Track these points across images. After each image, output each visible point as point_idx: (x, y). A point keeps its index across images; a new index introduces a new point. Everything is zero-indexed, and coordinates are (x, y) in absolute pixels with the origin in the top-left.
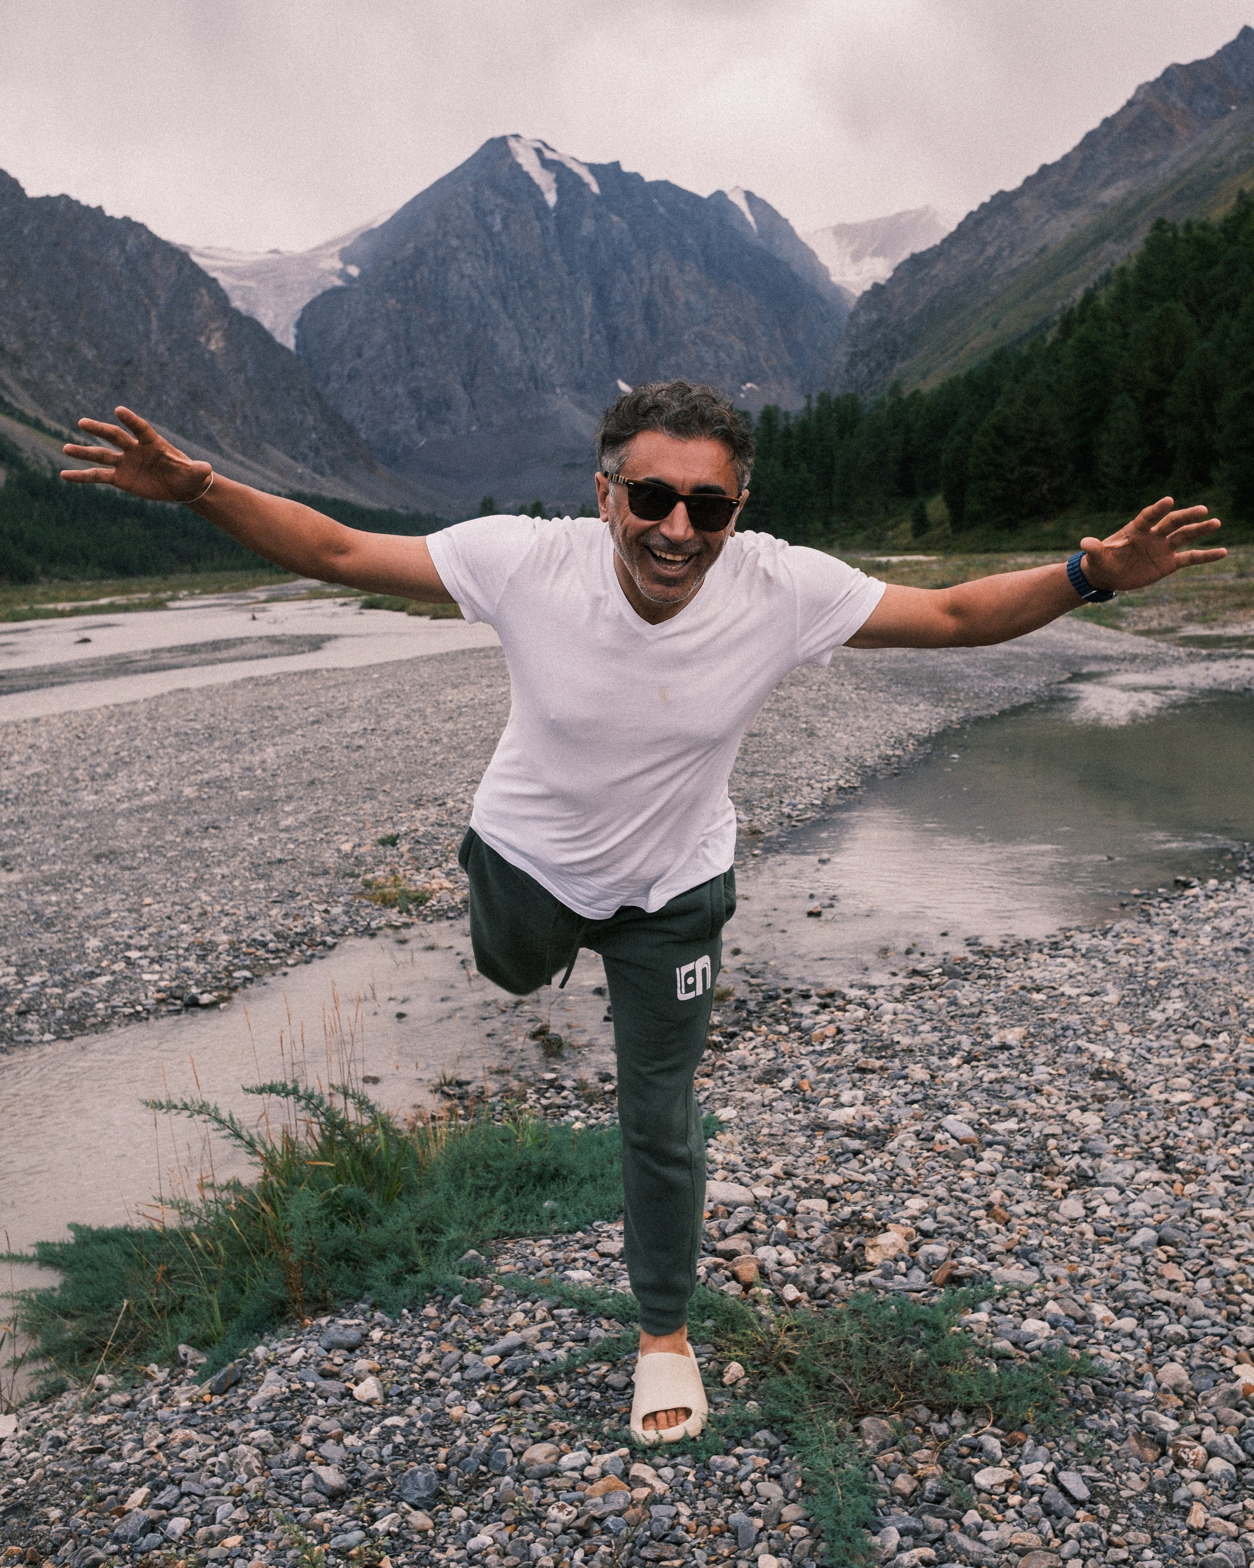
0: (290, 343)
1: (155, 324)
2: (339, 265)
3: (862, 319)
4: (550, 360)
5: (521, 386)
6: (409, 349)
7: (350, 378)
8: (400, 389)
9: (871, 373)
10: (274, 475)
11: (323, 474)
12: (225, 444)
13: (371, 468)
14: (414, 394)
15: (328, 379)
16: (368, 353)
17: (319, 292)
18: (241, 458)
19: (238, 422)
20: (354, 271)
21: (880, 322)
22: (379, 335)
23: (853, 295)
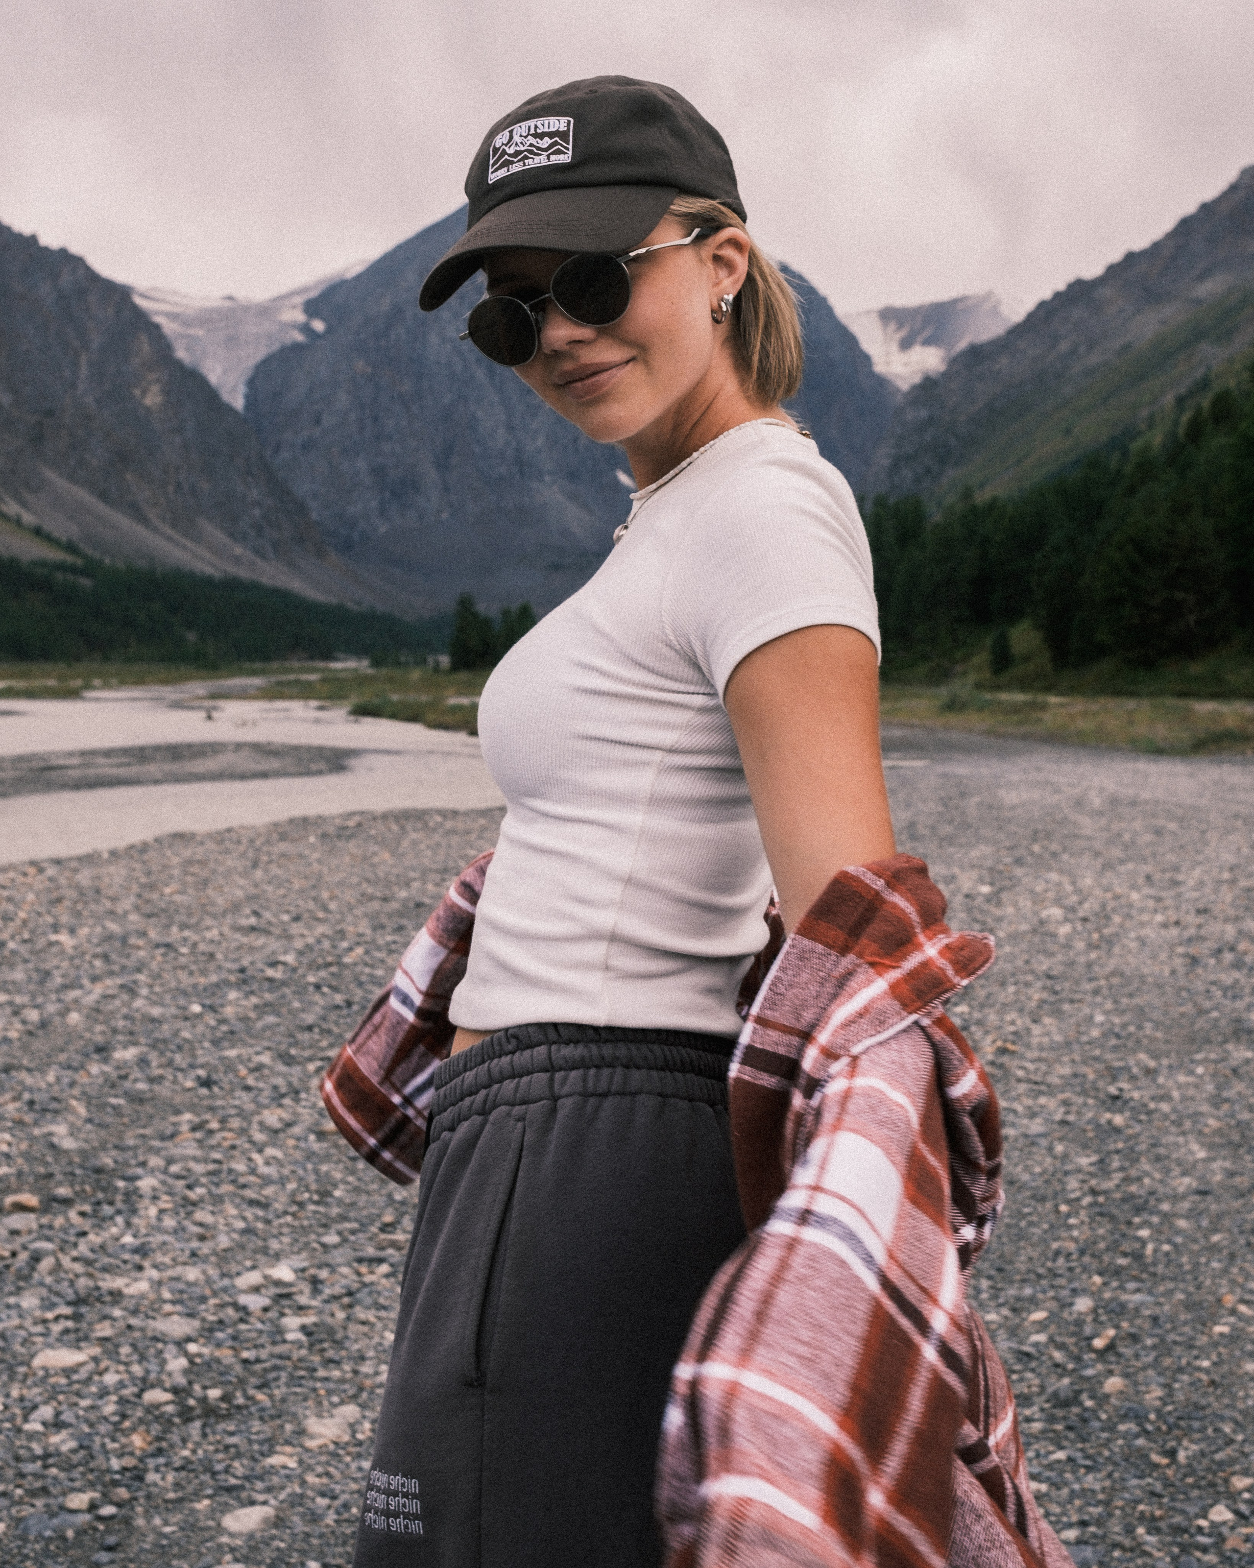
0: (238, 402)
1: (84, 372)
2: (300, 317)
3: (910, 415)
4: (540, 442)
5: (503, 470)
6: (376, 419)
7: (307, 446)
8: (361, 464)
9: (917, 480)
10: (208, 555)
11: (263, 557)
12: (152, 514)
13: (320, 553)
14: (378, 471)
15: (277, 450)
16: (328, 421)
17: (276, 347)
18: (169, 531)
19: (171, 488)
20: (319, 326)
21: (930, 421)
22: (343, 400)
23: (898, 390)
